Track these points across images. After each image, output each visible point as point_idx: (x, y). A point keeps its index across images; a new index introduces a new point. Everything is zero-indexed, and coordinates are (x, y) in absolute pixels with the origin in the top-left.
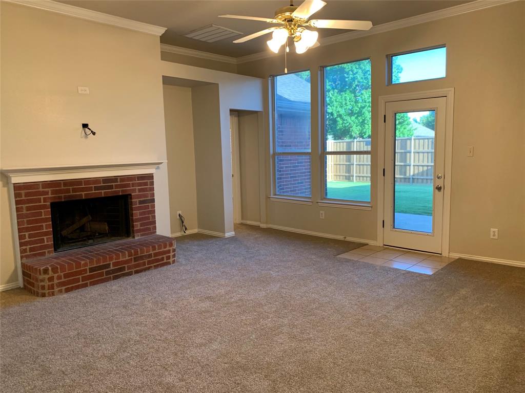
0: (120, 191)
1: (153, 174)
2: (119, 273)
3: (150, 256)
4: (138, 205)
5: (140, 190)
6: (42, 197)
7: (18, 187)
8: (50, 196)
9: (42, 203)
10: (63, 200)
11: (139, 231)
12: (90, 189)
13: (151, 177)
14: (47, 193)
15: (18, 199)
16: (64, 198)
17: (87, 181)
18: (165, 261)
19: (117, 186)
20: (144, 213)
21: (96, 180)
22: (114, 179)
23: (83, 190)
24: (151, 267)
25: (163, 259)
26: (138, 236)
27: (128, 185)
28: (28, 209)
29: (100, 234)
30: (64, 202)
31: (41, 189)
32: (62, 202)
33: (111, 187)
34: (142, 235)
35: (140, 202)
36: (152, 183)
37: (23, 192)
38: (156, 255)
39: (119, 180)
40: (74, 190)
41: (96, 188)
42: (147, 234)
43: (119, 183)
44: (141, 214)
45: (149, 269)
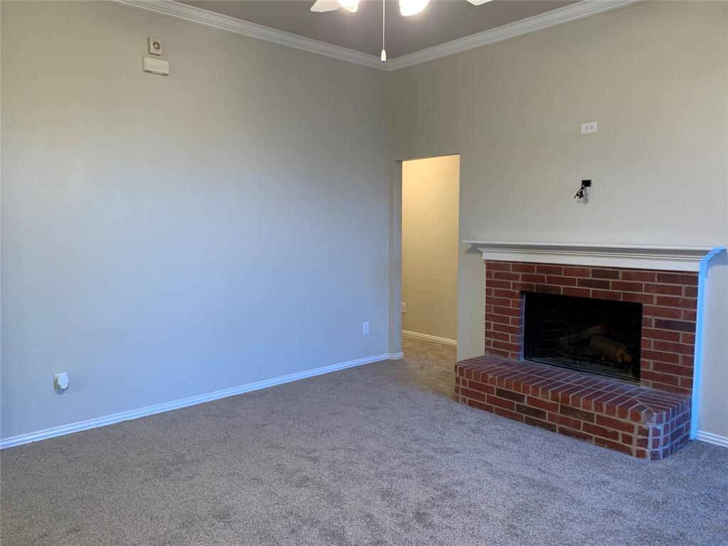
0: (621, 295)
1: (697, 273)
2: (533, 416)
3: (589, 417)
4: (653, 328)
5: (661, 301)
6: (511, 282)
7: (490, 265)
8: (520, 282)
9: (511, 290)
10: (535, 291)
11: (650, 376)
12: (572, 282)
13: (692, 278)
14: (516, 277)
15: (488, 279)
16: (537, 289)
17: (569, 269)
18: (620, 442)
19: (616, 285)
20: (666, 346)
21: (582, 270)
22: (613, 272)
23: (561, 281)
24: (591, 437)
25: (615, 436)
26: (647, 384)
27: (638, 287)
28: (497, 293)
29: (608, 359)
30: (536, 293)
31: (511, 272)
32: (533, 293)
33: (606, 285)
34: (654, 386)
35: (659, 324)
36: (694, 292)
37: (493, 271)
38: (601, 420)
39: (620, 275)
40: (550, 280)
41: (582, 283)
42: (668, 389)
43: (620, 280)
44: (658, 346)
45: (585, 438)
